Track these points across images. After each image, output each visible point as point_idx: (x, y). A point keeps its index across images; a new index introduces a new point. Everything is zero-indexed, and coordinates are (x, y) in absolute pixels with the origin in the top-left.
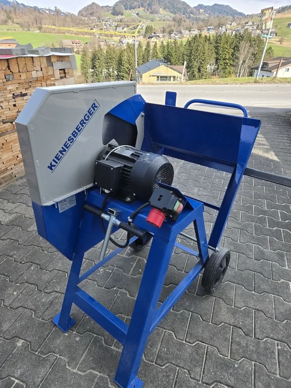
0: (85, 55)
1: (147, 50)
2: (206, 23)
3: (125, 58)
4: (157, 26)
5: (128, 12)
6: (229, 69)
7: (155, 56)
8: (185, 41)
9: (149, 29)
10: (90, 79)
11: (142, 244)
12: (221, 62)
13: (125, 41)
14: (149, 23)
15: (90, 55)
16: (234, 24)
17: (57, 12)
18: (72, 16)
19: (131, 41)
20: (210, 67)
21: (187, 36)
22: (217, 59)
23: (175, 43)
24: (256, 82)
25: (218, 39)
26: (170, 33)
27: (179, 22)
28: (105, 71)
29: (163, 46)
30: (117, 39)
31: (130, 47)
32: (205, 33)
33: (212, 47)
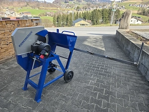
0: (54, 17)
1: (77, 15)
2: (99, 5)
3: (69, 18)
4: (81, 6)
5: (70, 2)
6: (107, 21)
7: (80, 17)
8: (91, 11)
9: (78, 8)
10: (56, 26)
11: (52, 72)
12: (104, 19)
13: (69, 12)
14: (78, 5)
15: (56, 17)
16: (109, 5)
17: (45, 2)
18: (50, 4)
19: (71, 12)
20: (100, 20)
21: (92, 10)
22: (103, 18)
23: (87, 12)
24: (111, 26)
25: (103, 11)
26: (86, 9)
27: (89, 5)
28: (62, 22)
29: (83, 13)
30: (66, 11)
31: (71, 14)
32: (98, 9)
33: (101, 13)
